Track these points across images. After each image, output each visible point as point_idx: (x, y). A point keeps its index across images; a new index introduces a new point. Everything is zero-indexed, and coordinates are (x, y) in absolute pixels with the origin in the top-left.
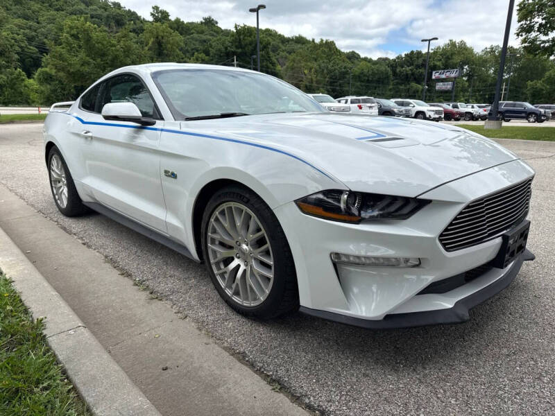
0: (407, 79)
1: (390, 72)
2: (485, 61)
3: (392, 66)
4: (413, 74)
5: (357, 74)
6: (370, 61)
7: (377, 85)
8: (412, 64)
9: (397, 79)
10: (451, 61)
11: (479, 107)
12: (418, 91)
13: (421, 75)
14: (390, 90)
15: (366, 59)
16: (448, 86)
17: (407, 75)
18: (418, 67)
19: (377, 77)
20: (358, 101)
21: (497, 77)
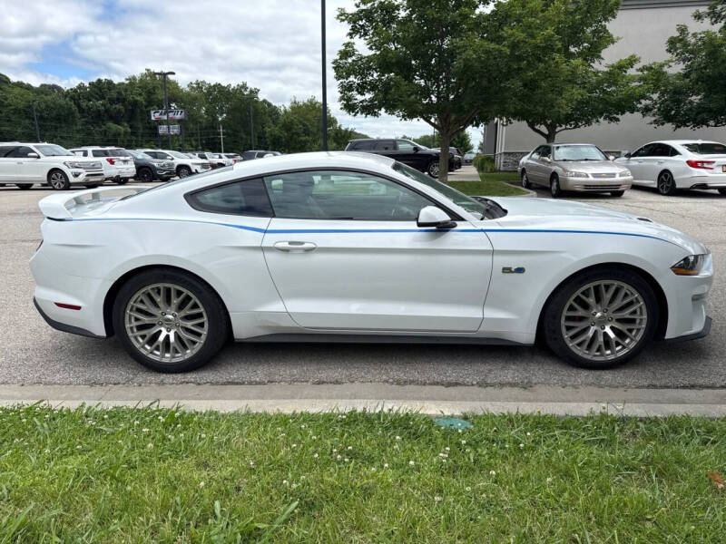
0: (99, 117)
1: (74, 108)
2: (195, 99)
3: (72, 98)
4: (106, 111)
5: (21, 106)
6: (29, 87)
7: (58, 125)
8: (103, 98)
9: (84, 117)
10: (155, 96)
11: (228, 157)
12: (119, 134)
13: (119, 111)
14: (78, 131)
15: (20, 85)
16: (175, 130)
17: (99, 111)
18: (112, 101)
19: (55, 112)
20: (105, 154)
21: (210, 118)
